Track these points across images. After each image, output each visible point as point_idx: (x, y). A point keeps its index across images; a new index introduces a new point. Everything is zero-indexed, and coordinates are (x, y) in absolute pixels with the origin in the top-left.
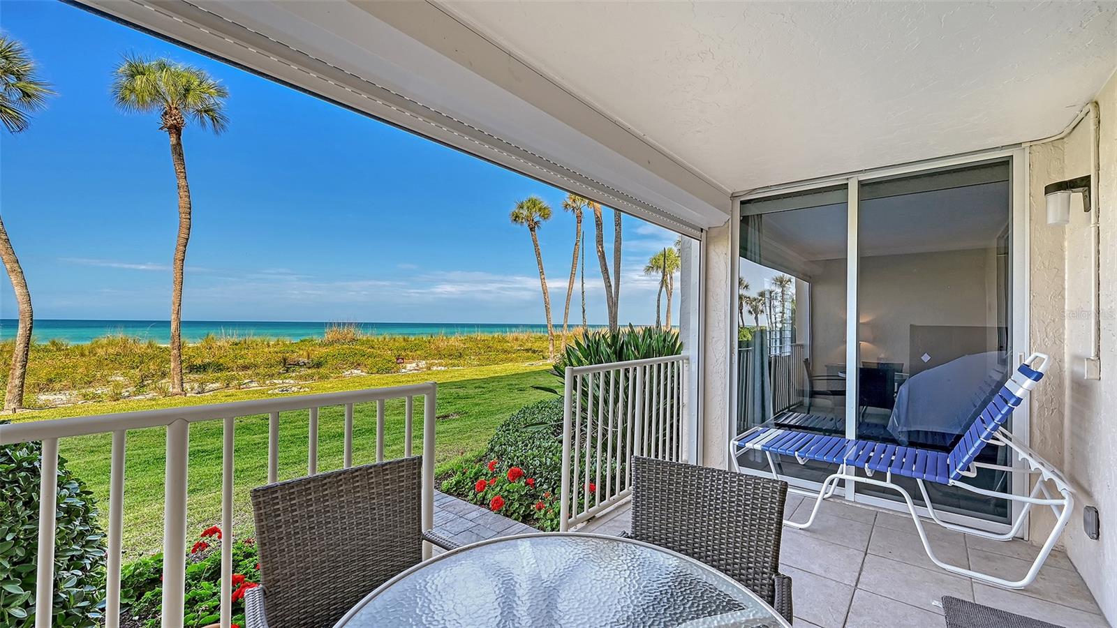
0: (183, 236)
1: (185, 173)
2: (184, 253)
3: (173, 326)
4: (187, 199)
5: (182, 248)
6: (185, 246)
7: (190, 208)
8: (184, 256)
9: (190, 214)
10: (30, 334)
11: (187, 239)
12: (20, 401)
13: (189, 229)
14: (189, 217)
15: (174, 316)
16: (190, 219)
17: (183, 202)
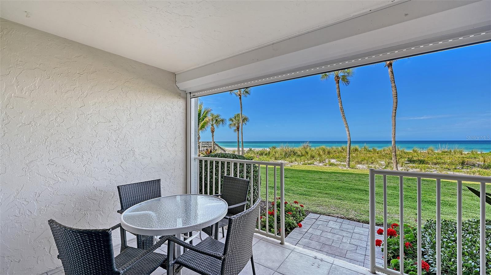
0: (394, 106)
1: (394, 80)
2: (395, 113)
3: (393, 143)
4: (395, 91)
5: (394, 111)
6: (396, 110)
7: (397, 94)
8: (395, 114)
9: (397, 97)
10: (350, 145)
11: (396, 107)
12: (349, 165)
13: (397, 103)
14: (396, 98)
15: (393, 139)
16: (397, 99)
17: (394, 93)
